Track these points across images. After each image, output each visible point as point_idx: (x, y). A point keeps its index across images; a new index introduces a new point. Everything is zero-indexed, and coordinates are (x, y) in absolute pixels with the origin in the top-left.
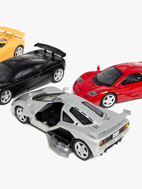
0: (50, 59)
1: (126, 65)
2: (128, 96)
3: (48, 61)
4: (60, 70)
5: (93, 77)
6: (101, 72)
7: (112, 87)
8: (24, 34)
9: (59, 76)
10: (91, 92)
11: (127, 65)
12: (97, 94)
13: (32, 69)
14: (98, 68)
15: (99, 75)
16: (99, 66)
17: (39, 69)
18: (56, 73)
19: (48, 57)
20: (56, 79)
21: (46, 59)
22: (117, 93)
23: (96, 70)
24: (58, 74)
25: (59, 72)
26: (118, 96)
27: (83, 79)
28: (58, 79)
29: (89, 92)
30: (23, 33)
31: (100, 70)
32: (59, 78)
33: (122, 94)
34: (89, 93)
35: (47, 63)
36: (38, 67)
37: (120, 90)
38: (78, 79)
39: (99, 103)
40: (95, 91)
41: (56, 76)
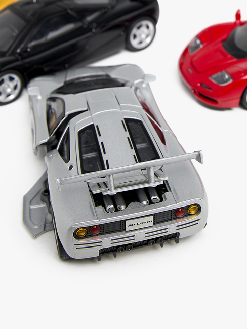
4: (145, 23)
5: (224, 37)
6: (242, 24)
9: (143, 36)
10: (219, 74)
12: (231, 81)
14: (238, 16)
15: (239, 30)
18: (135, 31)
20: (134, 43)
23: (233, 19)
24: (141, 33)
25: (144, 29)
27: (202, 42)
28: (141, 42)
31: (243, 19)
32: (143, 41)
34: (213, 79)
38: (191, 42)
39: (238, 101)
40: (228, 73)
41: (135, 37)
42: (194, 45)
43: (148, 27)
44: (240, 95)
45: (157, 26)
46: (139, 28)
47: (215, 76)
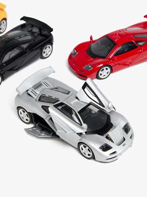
0: (38, 34)
1: (118, 34)
2: (123, 65)
3: (35, 37)
5: (87, 48)
6: (94, 42)
7: (106, 59)
8: (6, 6)
9: (48, 52)
10: (87, 65)
11: (120, 33)
12: (92, 68)
13: (19, 50)
14: (91, 38)
15: (93, 45)
16: (91, 36)
17: (27, 48)
18: (44, 50)
19: (35, 32)
20: (44, 55)
21: (33, 35)
22: (112, 65)
23: (89, 40)
24: (47, 50)
25: (48, 49)
26: (112, 67)
27: (77, 52)
29: (84, 66)
30: (4, 5)
31: (94, 39)
32: (48, 54)
33: (116, 64)
35: (34, 41)
36: (25, 46)
37: (113, 61)
39: (95, 76)
40: (91, 65)
41: (44, 52)
42: (73, 53)
43: (49, 47)
44: (96, 74)
45: (53, 46)
46: (46, 49)
47: (85, 66)
